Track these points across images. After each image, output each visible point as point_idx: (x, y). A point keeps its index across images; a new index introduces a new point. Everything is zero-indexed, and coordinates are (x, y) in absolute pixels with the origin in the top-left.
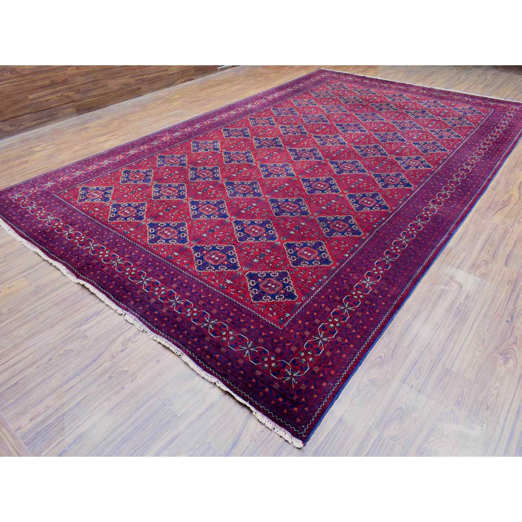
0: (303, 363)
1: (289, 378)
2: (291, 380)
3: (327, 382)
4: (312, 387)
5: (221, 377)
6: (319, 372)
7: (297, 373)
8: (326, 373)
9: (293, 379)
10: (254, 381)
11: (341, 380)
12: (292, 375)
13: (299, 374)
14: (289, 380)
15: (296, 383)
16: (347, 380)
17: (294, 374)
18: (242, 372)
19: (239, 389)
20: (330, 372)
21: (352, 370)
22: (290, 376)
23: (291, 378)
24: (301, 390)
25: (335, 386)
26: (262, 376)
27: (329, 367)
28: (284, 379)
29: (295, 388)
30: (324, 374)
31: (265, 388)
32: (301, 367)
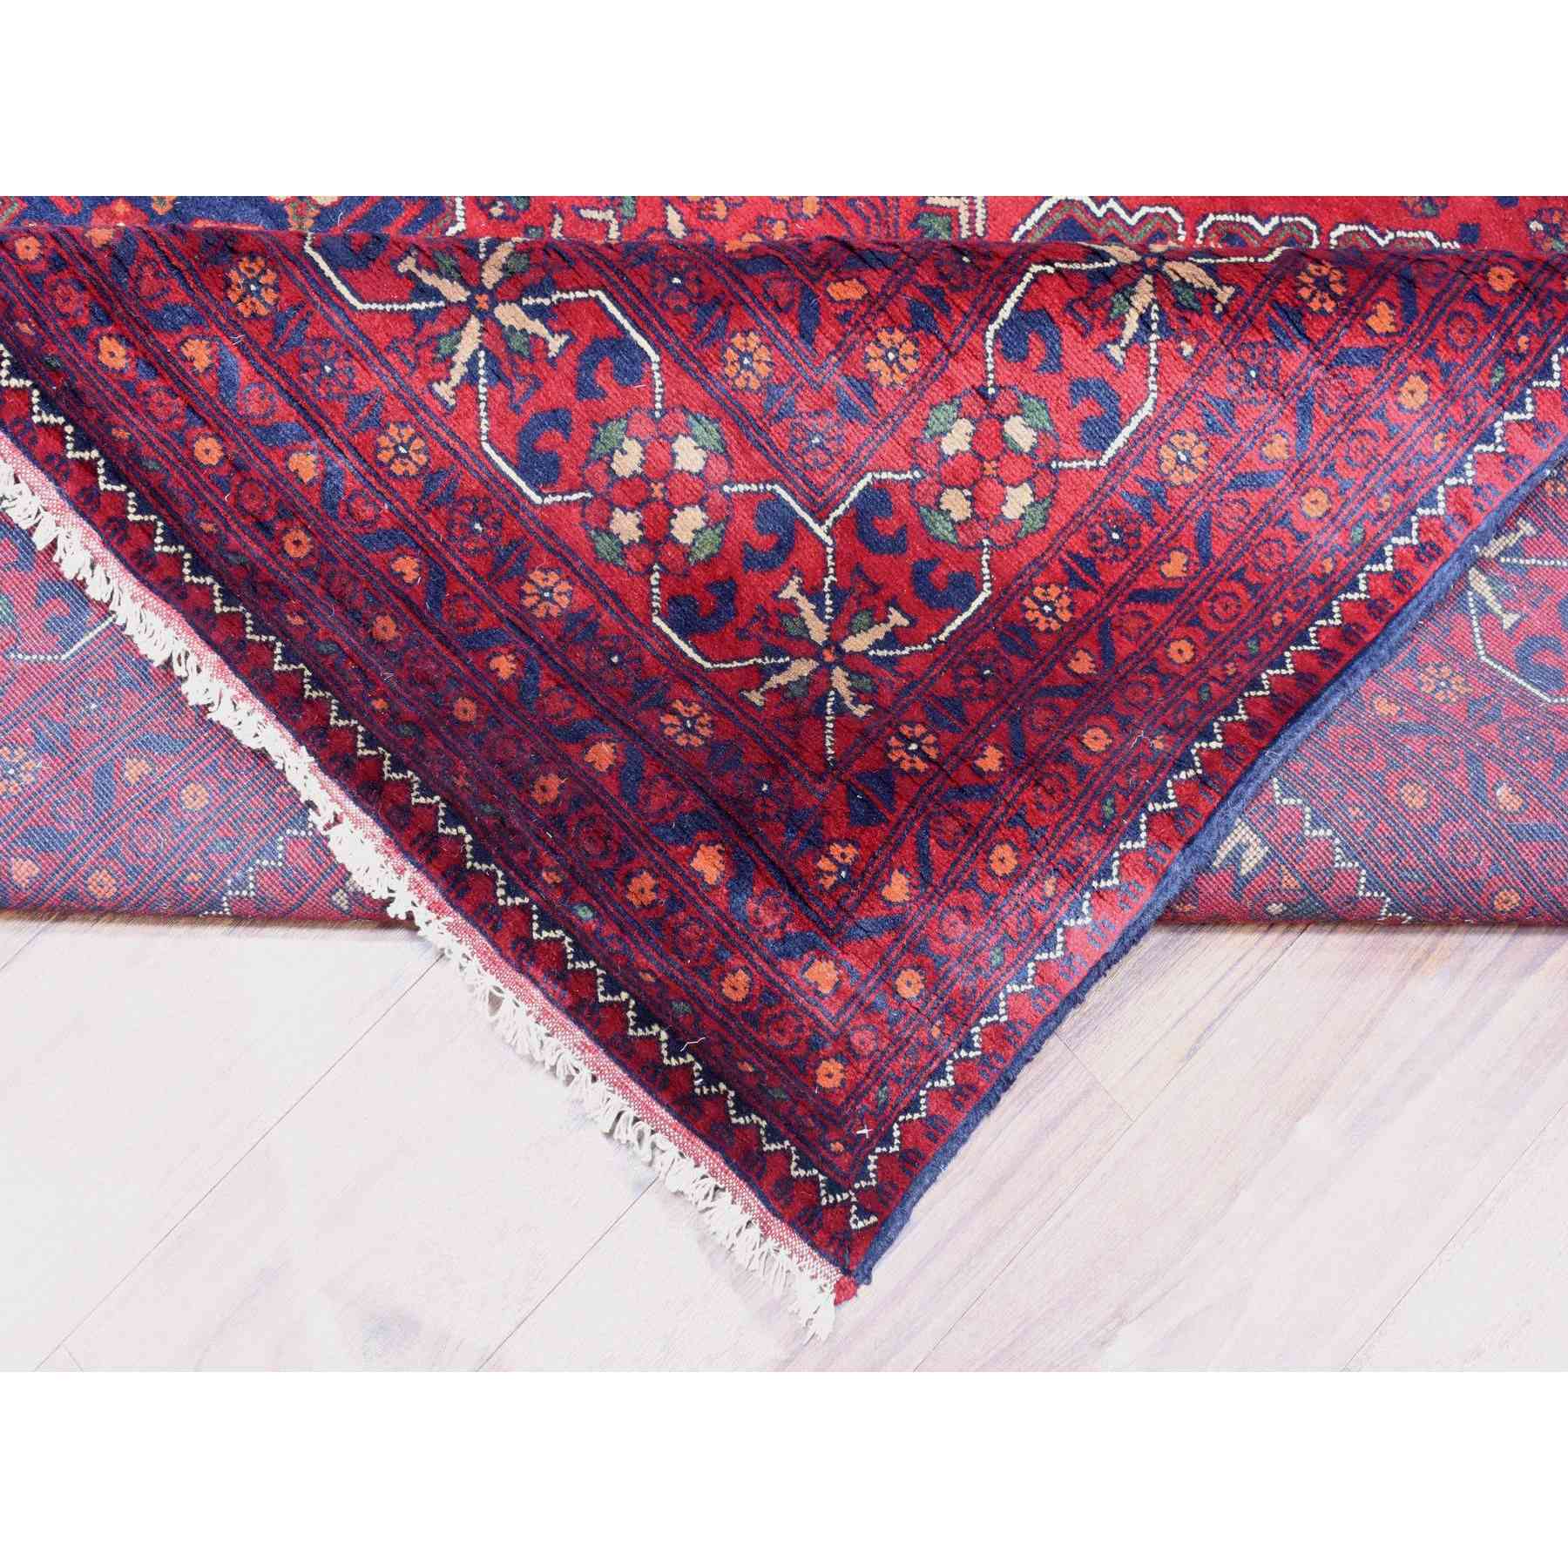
0: (943, 530)
1: (802, 668)
2: (818, 684)
3: (1125, 726)
4: (991, 760)
5: (228, 598)
6: (1068, 640)
7: (879, 632)
8: (1125, 648)
9: (839, 678)
10: (505, 666)
11: (1242, 716)
12: (834, 643)
13: (893, 638)
14: (808, 683)
15: (861, 711)
16: (1293, 720)
17: (850, 631)
18: (408, 567)
19: (370, 743)
20: (1163, 641)
21: (1350, 653)
22: (813, 651)
23: (825, 670)
24: (887, 776)
25: (1184, 762)
26: (579, 626)
27: (1157, 596)
28: (762, 674)
29: (842, 760)
30: (1105, 655)
31: (583, 740)
32: (919, 576)
